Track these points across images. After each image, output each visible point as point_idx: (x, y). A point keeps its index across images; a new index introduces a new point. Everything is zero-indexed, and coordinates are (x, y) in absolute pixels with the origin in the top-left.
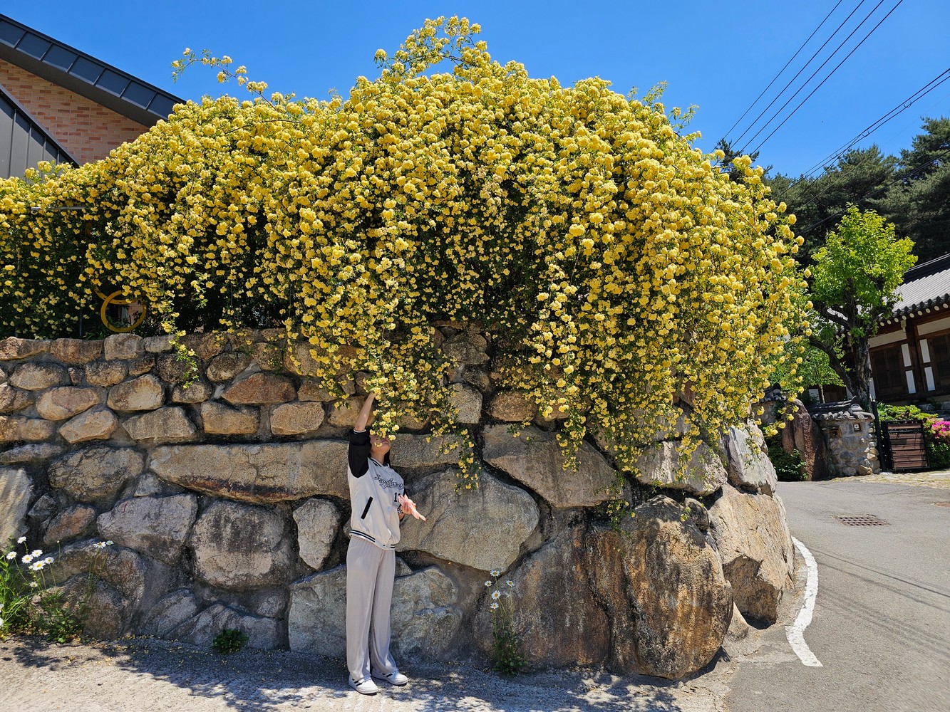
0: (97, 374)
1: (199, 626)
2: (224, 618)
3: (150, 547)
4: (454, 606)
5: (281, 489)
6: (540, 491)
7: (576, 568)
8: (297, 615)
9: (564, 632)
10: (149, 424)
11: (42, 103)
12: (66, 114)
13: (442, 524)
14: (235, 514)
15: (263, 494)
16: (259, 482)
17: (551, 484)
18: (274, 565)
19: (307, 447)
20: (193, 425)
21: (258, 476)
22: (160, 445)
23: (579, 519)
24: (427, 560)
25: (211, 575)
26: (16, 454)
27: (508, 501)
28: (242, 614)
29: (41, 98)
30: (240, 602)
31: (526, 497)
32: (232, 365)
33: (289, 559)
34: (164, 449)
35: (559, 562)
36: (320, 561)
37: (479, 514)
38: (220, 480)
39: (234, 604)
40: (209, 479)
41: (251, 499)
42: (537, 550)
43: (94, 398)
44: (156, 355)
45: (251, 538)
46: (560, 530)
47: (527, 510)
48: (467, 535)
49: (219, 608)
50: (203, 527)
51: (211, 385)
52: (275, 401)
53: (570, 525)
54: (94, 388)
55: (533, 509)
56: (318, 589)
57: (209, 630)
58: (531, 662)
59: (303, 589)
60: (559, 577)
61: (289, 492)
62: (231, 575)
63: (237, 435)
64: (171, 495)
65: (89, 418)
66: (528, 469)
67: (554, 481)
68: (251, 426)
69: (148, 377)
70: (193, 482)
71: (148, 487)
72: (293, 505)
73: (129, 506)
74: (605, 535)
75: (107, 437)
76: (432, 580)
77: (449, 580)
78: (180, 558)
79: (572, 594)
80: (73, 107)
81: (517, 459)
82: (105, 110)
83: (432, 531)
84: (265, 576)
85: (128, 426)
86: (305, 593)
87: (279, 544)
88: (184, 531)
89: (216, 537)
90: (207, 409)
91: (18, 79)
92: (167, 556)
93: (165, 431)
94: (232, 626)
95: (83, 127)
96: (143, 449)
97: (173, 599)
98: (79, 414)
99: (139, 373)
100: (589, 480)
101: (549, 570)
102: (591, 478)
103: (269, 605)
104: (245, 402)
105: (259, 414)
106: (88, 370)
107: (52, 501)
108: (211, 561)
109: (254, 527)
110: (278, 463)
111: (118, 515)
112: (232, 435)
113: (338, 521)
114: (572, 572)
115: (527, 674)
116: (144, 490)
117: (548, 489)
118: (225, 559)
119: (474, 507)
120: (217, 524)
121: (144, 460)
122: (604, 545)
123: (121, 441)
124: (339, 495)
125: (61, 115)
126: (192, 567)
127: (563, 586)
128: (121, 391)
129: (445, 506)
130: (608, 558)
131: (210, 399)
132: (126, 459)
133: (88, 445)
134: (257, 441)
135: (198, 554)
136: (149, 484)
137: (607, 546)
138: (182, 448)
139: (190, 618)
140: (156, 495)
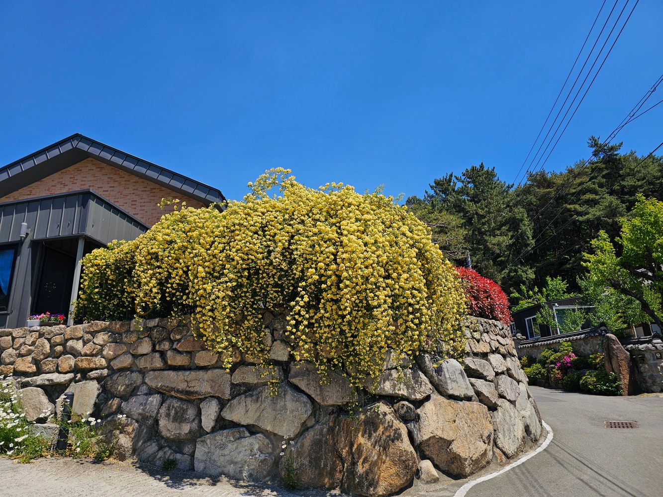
0: (126, 337)
1: (158, 457)
2: (169, 454)
3: (142, 419)
4: (270, 454)
5: (196, 392)
6: (313, 396)
7: (329, 437)
8: (198, 454)
9: (320, 469)
10: (146, 361)
11: (134, 188)
12: (145, 192)
13: (264, 412)
14: (176, 404)
15: (188, 395)
16: (188, 389)
17: (319, 393)
18: (191, 429)
19: (210, 372)
20: (163, 361)
21: (188, 386)
22: (150, 371)
23: (335, 411)
24: (258, 430)
25: (165, 433)
26: (93, 374)
27: (297, 401)
28: (176, 452)
29: (134, 186)
30: (176, 447)
31: (305, 399)
32: (180, 333)
33: (198, 427)
34: (151, 373)
35: (321, 434)
36: (210, 428)
37: (282, 407)
38: (172, 388)
39: (174, 448)
40: (167, 387)
41: (183, 397)
42: (312, 427)
43: (125, 348)
44: (151, 328)
45: (182, 416)
46: (324, 417)
47: (305, 406)
48: (276, 417)
49: (167, 449)
50: (163, 410)
51: (172, 342)
52: (198, 350)
53: (330, 414)
54: (125, 344)
55: (309, 406)
56: (208, 441)
57: (162, 459)
58: (302, 484)
59: (202, 441)
60: (320, 441)
61: (199, 394)
62: (173, 433)
63: (182, 366)
64: (152, 394)
65: (122, 358)
66: (307, 385)
67: (320, 391)
68: (187, 361)
69: (147, 339)
70: (161, 388)
71: (144, 390)
72: (201, 400)
73: (134, 399)
74: (345, 420)
75: (129, 367)
76: (260, 440)
77: (267, 441)
78: (154, 424)
79: (326, 450)
80: (149, 188)
81: (303, 380)
82: (163, 188)
83: (260, 415)
84: (186, 434)
85: (137, 362)
86: (202, 443)
87: (194, 419)
88: (156, 412)
89: (168, 415)
90: (169, 353)
91: (124, 177)
92: (148, 423)
93: (152, 364)
94: (171, 458)
95: (153, 198)
96: (143, 372)
97: (149, 444)
98: (119, 356)
99: (143, 336)
100: (339, 391)
101: (316, 437)
102: (340, 390)
103: (187, 449)
104: (185, 350)
105: (191, 356)
106: (124, 335)
107: (105, 396)
108: (165, 426)
109: (184, 410)
110: (196, 380)
111: (130, 404)
112: (180, 366)
113: (219, 409)
114: (327, 439)
115: (300, 490)
116: (141, 392)
117: (317, 395)
118: (171, 426)
119: (280, 404)
120: (169, 409)
121: (143, 377)
122: (344, 425)
123: (135, 369)
124: (220, 396)
125: (142, 193)
126: (158, 429)
127: (322, 446)
128: (136, 345)
129: (267, 403)
130: (345, 432)
131: (171, 349)
132: (136, 376)
133: (122, 370)
134: (190, 369)
135: (160, 422)
136: (144, 389)
137: (345, 426)
138: (159, 372)
139: (155, 453)
140: (146, 394)
